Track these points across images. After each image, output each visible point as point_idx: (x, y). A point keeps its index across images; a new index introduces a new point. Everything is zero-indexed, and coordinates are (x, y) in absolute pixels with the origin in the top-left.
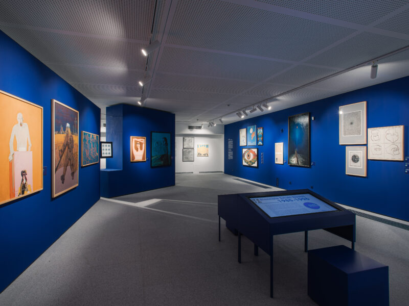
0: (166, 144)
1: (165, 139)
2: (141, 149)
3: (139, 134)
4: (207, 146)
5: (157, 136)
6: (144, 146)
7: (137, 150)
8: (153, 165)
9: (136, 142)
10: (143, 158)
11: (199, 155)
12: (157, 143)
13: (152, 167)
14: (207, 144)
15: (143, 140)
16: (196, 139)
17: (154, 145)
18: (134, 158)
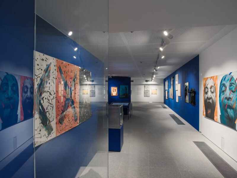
0: (126, 89)
1: (126, 88)
2: (115, 91)
3: (115, 86)
4: (156, 90)
5: (122, 87)
6: (116, 90)
7: (114, 91)
8: (120, 97)
9: (113, 89)
10: (116, 95)
11: (152, 94)
12: (122, 89)
13: (120, 98)
14: (156, 88)
15: (116, 88)
16: (150, 86)
17: (121, 90)
18: (112, 94)
